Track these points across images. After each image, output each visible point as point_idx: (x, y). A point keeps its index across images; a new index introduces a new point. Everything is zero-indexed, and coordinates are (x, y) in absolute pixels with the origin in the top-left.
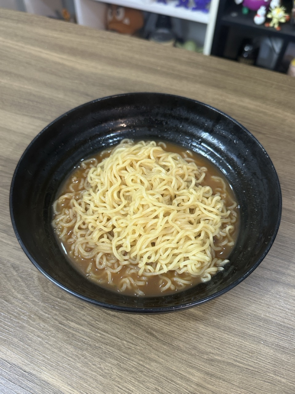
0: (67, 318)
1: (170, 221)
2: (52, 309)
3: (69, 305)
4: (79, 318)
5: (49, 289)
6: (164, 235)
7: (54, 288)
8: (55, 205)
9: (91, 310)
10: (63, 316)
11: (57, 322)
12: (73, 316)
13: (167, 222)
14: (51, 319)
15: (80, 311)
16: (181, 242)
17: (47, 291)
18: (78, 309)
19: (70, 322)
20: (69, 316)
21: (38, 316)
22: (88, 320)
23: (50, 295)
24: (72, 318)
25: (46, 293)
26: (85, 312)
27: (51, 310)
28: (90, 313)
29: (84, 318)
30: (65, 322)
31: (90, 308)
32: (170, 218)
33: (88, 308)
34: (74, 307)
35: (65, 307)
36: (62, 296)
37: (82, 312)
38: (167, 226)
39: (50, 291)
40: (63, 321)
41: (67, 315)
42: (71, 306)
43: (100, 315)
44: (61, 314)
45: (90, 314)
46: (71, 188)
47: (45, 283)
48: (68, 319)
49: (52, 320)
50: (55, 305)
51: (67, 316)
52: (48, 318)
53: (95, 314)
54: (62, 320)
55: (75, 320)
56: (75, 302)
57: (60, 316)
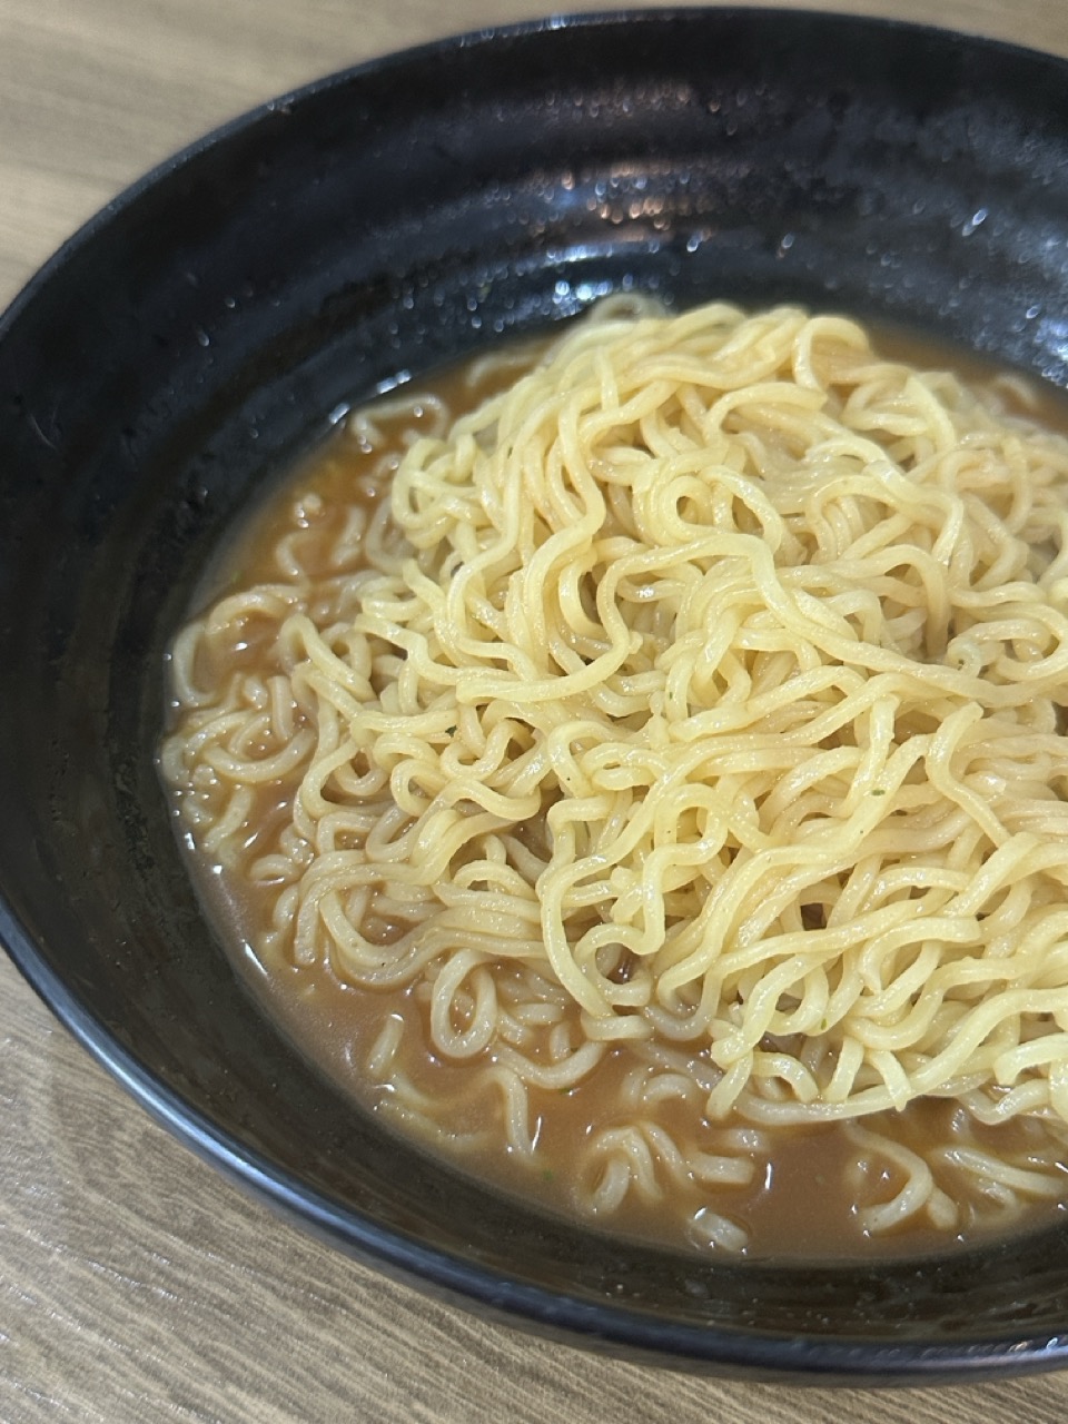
0: (223, 1369)
1: (938, 771)
2: (132, 1302)
3: (242, 1283)
4: (298, 1370)
5: (118, 1169)
6: (890, 862)
7: (149, 1167)
8: (182, 654)
9: (382, 1322)
10: (202, 1353)
11: (155, 1387)
12: (260, 1355)
13: (917, 775)
14: (123, 1368)
15: (310, 1329)
16: (1011, 912)
17: (103, 1179)
18: (296, 1316)
19: (242, 1396)
20: (235, 1353)
21: (38, 1340)
22: (359, 1388)
23: (124, 1211)
24: (258, 1368)
25: (95, 1197)
26: (341, 1333)
27: (124, 1310)
28: (376, 1343)
29: (335, 1372)
30: (208, 1389)
31: (379, 1312)
32: (938, 748)
33: (365, 1311)
34: (270, 1300)
35: (213, 1295)
36: (201, 1222)
37: (325, 1336)
38: (914, 797)
39: (125, 1186)
40: (195, 1385)
41: (225, 1348)
42: (257, 1288)
43: (438, 1365)
44: (186, 1341)
45: (372, 1349)
46: (285, 556)
47: (92, 1133)
48: (228, 1376)
49: (124, 1375)
50: (153, 1275)
51: (227, 1356)
52: (102, 1358)
53: (409, 1353)
54: (188, 1380)
55: (273, 1386)
56: (280, 1265)
57: (180, 1349)
